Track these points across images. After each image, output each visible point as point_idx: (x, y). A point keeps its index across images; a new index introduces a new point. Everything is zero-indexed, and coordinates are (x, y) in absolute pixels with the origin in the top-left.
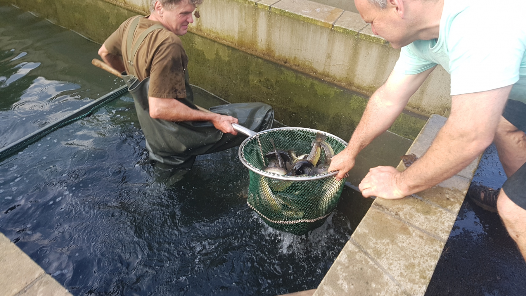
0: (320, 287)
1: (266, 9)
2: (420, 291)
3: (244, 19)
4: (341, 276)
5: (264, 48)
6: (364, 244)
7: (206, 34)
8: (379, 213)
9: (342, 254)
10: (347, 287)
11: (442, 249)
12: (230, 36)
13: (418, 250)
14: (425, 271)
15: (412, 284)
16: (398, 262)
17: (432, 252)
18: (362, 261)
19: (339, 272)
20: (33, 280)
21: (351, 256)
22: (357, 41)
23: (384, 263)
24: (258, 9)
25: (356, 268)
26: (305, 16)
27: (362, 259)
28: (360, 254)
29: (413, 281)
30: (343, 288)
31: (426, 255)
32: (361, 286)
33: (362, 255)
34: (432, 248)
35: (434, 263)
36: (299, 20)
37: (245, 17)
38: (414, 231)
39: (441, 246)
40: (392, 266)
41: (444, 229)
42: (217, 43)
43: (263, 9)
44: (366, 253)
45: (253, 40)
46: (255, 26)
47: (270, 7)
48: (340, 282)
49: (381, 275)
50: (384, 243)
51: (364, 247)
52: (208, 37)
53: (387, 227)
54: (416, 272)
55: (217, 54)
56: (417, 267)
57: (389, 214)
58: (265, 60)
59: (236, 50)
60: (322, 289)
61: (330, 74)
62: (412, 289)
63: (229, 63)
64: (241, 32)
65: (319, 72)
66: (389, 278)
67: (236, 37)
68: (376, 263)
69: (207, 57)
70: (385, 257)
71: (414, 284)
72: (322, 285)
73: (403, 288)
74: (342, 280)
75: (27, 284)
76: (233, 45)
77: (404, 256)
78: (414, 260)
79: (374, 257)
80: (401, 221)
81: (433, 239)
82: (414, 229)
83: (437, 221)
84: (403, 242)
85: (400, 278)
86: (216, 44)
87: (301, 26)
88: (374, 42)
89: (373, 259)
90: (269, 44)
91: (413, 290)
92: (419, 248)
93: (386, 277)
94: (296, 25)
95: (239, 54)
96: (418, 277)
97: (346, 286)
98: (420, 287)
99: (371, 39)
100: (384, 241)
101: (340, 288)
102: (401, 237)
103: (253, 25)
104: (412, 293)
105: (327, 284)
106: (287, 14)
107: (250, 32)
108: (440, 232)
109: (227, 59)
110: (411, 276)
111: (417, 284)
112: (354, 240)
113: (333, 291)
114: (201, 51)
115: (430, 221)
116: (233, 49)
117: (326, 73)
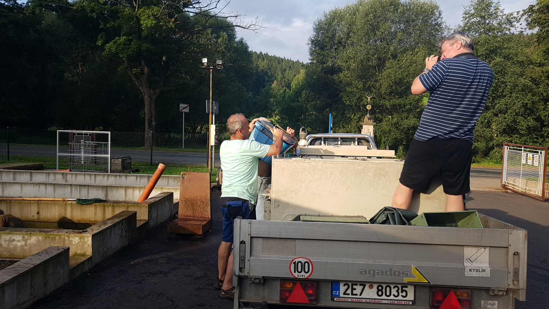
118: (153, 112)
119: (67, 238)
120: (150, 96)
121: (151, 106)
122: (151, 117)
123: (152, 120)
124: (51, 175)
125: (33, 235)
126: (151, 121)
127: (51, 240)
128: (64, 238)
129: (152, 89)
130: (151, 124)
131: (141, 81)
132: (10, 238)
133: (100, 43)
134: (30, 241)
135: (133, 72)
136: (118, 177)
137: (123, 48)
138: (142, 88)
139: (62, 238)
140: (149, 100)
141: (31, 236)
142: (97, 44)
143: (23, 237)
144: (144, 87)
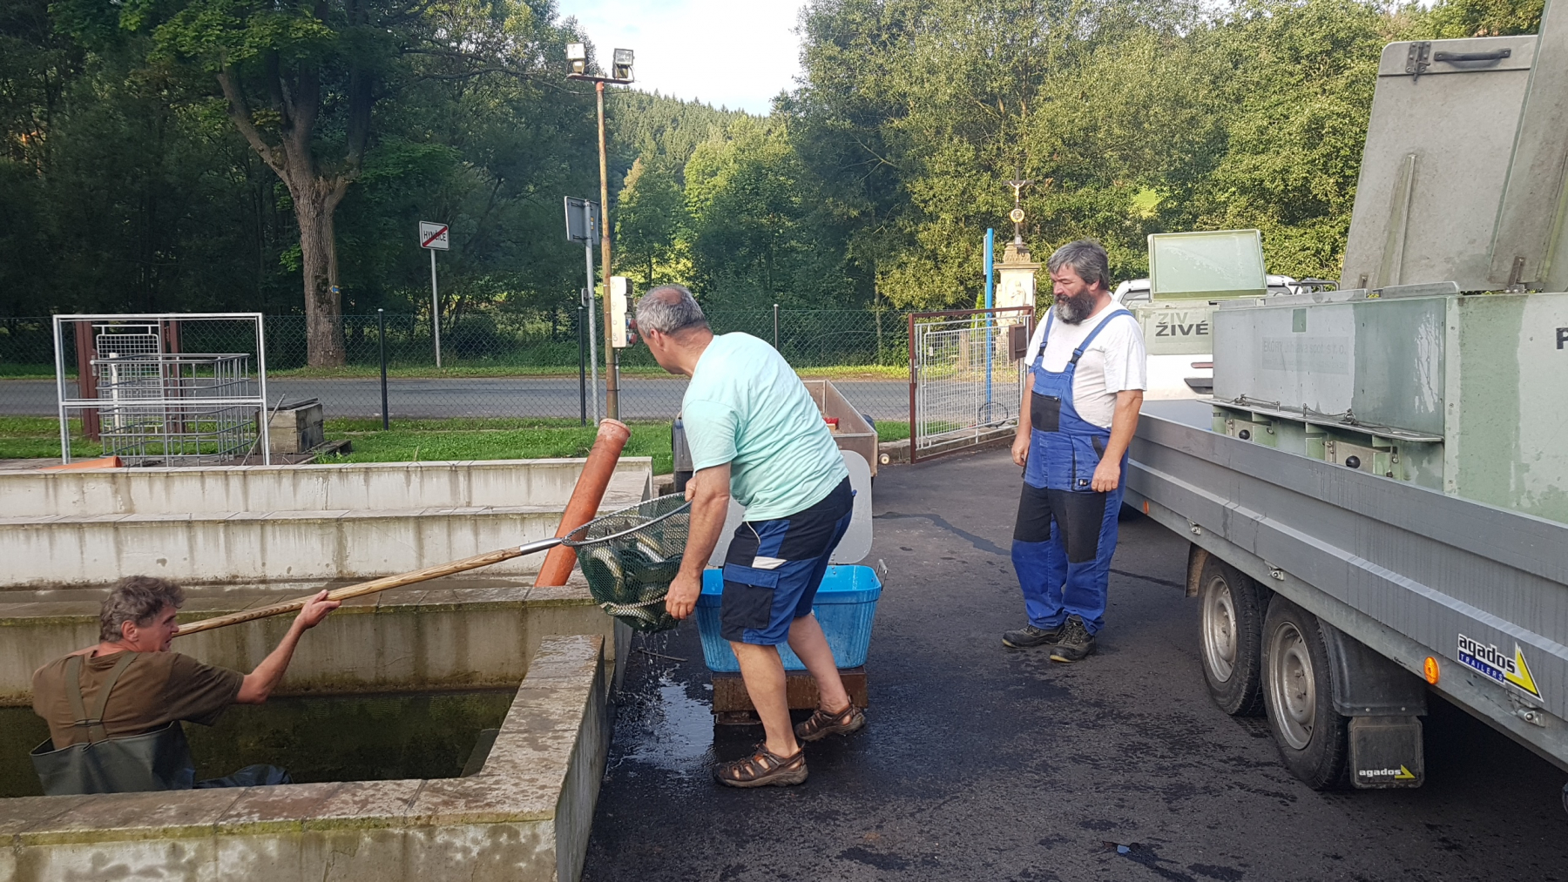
22: (417, 618)
61: (388, 678)
65: (368, 682)
88: (442, 612)
99: (436, 609)
117: (380, 679)
118: (331, 253)
119: (421, 836)
120: (317, 200)
121: (320, 232)
122: (325, 271)
123: (327, 279)
124: (65, 485)
125: (230, 833)
126: (326, 282)
127: (334, 851)
128: (405, 836)
129: (321, 178)
130: (326, 291)
131: (283, 151)
132: (98, 860)
133: (132, 22)
134: (212, 869)
135: (256, 120)
136: (334, 479)
137: (218, 37)
138: (289, 175)
139: (394, 836)
140: (313, 214)
141: (216, 843)
142: (121, 26)
143: (175, 851)
144: (293, 171)
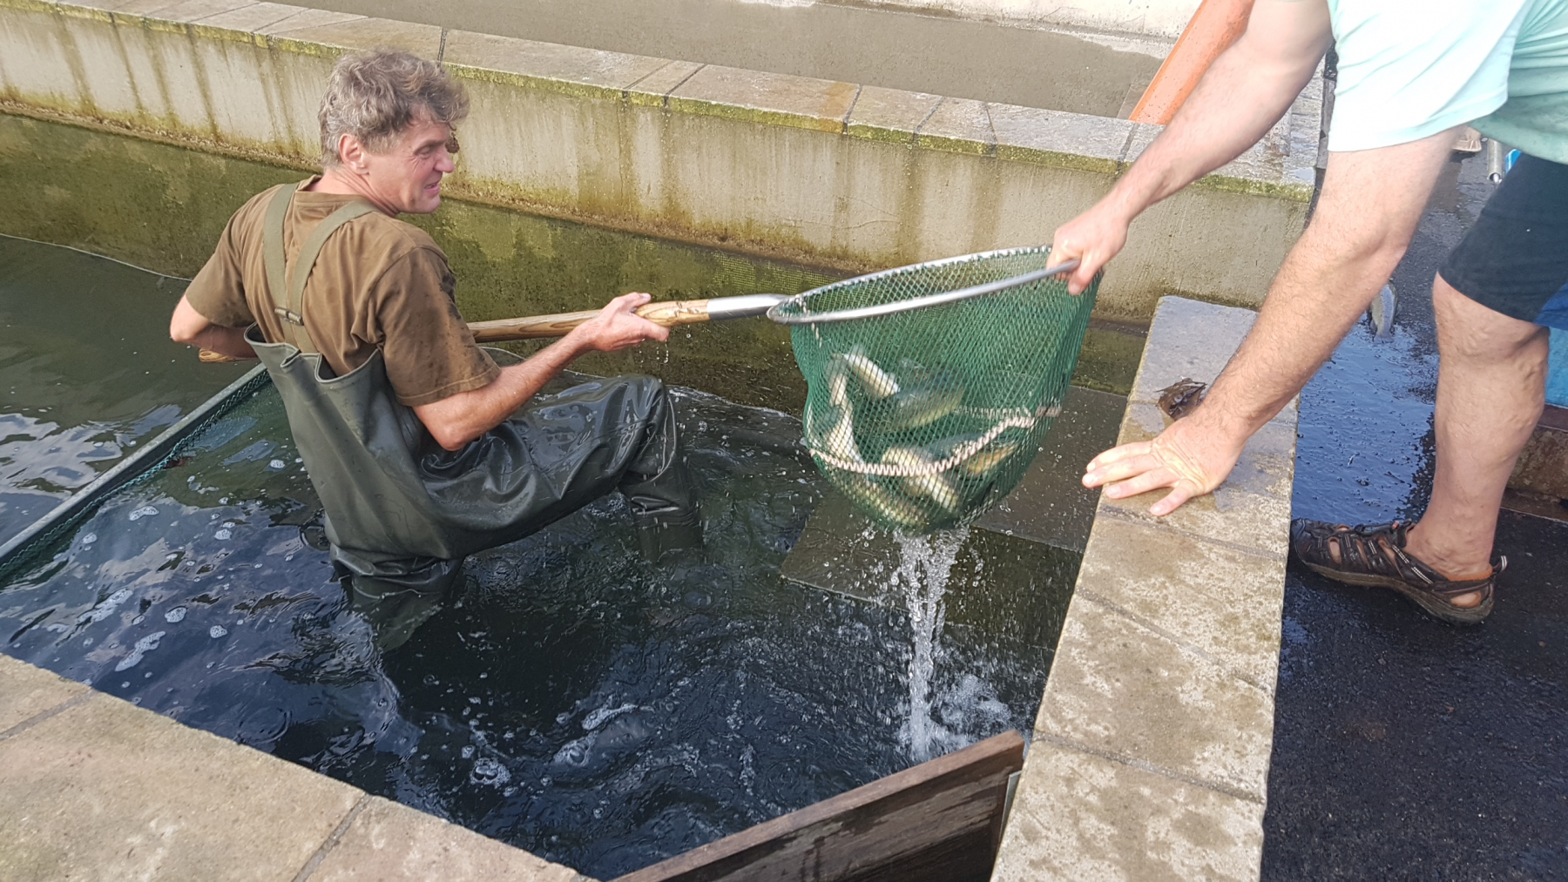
0: (1048, 698)
1: (655, 104)
2: (1268, 665)
3: (592, 138)
4: (1086, 668)
5: (659, 209)
6: (1111, 596)
7: (480, 193)
8: (1119, 525)
9: (1070, 623)
10: (1106, 687)
11: (1284, 575)
12: (555, 189)
13: (1234, 586)
14: (1263, 624)
15: (1245, 656)
16: (1200, 617)
17: (1264, 585)
18: (1120, 629)
19: (1078, 661)
20: (344, 814)
21: (1091, 623)
22: (913, 155)
23: (1169, 624)
24: (631, 107)
25: (1113, 646)
26: (766, 110)
27: (1120, 626)
28: (1110, 617)
29: (1245, 649)
30: (1099, 690)
31: (1255, 592)
32: (1138, 679)
33: (1115, 616)
34: (1262, 576)
35: (1277, 606)
36: (750, 123)
37: (597, 134)
38: (1210, 550)
39: (1279, 570)
40: (1190, 628)
41: (1273, 534)
42: (518, 213)
43: (645, 105)
44: (1123, 612)
45: (624, 193)
46: (626, 152)
47: (666, 99)
48: (1088, 680)
49: (1172, 650)
50: (1155, 584)
51: (1113, 600)
52: (488, 201)
53: (1148, 551)
54: (1245, 631)
55: (519, 245)
56: (1245, 621)
57: (1144, 525)
58: (664, 240)
59: (576, 224)
60: (1053, 701)
61: (851, 249)
62: (1249, 664)
63: (559, 265)
64: (588, 174)
65: (819, 249)
66: (1191, 653)
67: (574, 189)
68: (1155, 629)
69: (489, 258)
70: (1168, 613)
71: (1250, 654)
72: (1051, 694)
73: (1229, 667)
74: (1091, 675)
75: (334, 827)
76: (567, 214)
77: (1209, 603)
78: (1233, 607)
79: (1142, 617)
80: (1175, 533)
81: (1256, 558)
82: (1209, 545)
83: (1252, 520)
84: (1196, 576)
85: (1215, 648)
86: (514, 217)
87: (757, 137)
88: (958, 154)
89: (1143, 622)
90: (673, 196)
91: (1252, 666)
92: (1234, 582)
93: (1185, 652)
94: (743, 135)
95: (588, 235)
96: (1253, 640)
97: (1104, 687)
98: (1264, 658)
99: (950, 146)
100: (1153, 580)
101: (1092, 692)
102: (1187, 568)
103: (621, 151)
104: (1252, 673)
105: (1061, 690)
106: (717, 112)
107: (613, 170)
108: (1268, 542)
109: (550, 254)
110: (1238, 640)
111: (1255, 653)
112: (1086, 590)
113: (1081, 702)
114: (468, 242)
115: (1238, 523)
116: (567, 223)
117: (839, 249)
